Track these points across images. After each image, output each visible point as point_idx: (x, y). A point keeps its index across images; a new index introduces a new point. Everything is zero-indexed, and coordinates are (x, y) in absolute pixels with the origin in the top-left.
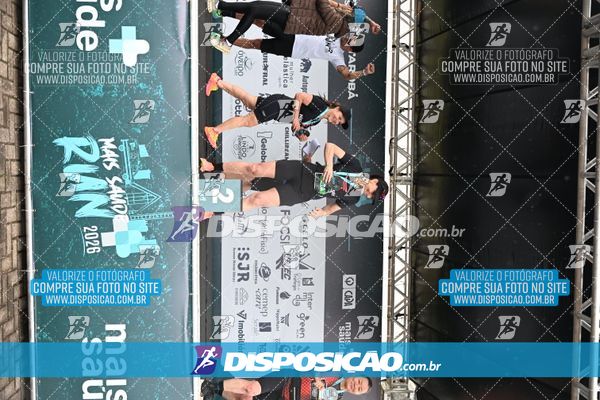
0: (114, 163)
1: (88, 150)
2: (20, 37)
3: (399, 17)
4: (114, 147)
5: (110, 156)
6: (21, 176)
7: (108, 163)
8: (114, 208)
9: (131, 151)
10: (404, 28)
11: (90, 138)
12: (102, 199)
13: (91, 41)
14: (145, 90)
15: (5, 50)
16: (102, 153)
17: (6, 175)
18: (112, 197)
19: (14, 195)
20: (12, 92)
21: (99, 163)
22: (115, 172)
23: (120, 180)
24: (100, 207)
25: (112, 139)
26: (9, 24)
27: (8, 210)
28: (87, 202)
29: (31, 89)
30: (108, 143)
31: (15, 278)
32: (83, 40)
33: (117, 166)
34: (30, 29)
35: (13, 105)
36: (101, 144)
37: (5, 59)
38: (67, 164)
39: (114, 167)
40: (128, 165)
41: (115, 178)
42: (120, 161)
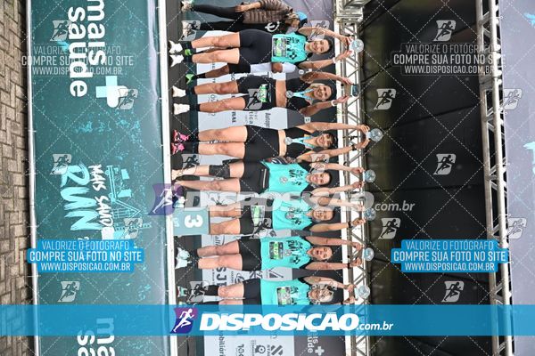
0: (101, 185)
1: (80, 175)
2: (25, 87)
3: (345, 61)
4: (101, 172)
5: (98, 179)
6: (27, 199)
7: (97, 185)
8: (102, 222)
9: (115, 175)
10: (350, 69)
11: (82, 165)
12: (92, 215)
13: (82, 88)
14: (126, 125)
15: (13, 98)
16: (92, 177)
17: (15, 198)
18: (100, 213)
19: (21, 215)
20: (20, 131)
21: (90, 185)
22: (102, 192)
23: (107, 199)
24: (90, 222)
25: (100, 166)
26: (16, 78)
27: (16, 227)
28: (80, 218)
29: (34, 129)
30: (97, 169)
31: (22, 282)
32: (75, 88)
33: (104, 187)
34: (33, 81)
35: (20, 141)
36: (90, 170)
37: (13, 105)
38: (64, 187)
39: (101, 188)
40: (113, 186)
41: (103, 197)
42: (107, 183)
